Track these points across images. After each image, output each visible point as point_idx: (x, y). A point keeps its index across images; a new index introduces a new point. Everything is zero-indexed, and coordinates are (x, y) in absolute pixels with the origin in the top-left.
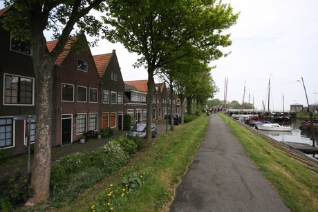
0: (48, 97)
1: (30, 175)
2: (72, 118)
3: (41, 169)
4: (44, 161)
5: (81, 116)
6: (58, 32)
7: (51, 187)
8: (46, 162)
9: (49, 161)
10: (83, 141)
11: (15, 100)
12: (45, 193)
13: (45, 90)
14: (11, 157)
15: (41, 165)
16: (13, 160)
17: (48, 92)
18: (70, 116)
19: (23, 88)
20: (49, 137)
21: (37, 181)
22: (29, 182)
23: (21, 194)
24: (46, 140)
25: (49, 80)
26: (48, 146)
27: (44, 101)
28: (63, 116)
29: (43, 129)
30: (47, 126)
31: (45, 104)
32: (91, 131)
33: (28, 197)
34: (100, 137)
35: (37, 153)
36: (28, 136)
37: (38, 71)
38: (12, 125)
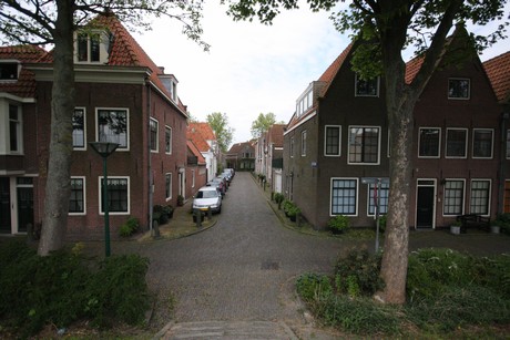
0: (406, 151)
1: (380, 260)
2: (435, 186)
3: (394, 257)
4: (399, 246)
5: (452, 184)
6: (423, 45)
7: (408, 290)
8: (402, 249)
9: (406, 249)
10: (456, 230)
11: (359, 157)
12: (399, 293)
13: (402, 142)
14: (353, 228)
15: (394, 251)
16: (355, 233)
17: (406, 143)
18: (432, 182)
19: (367, 141)
20: (406, 212)
21: (389, 272)
22: (379, 268)
23: (369, 280)
24: (402, 215)
25: (408, 125)
26: (405, 226)
27: (400, 157)
28: (420, 182)
29: (398, 199)
30: (404, 195)
31: (402, 162)
32: (474, 215)
33: (378, 289)
34: (496, 230)
35: (389, 232)
36: (377, 205)
37: (394, 115)
38: (355, 189)
